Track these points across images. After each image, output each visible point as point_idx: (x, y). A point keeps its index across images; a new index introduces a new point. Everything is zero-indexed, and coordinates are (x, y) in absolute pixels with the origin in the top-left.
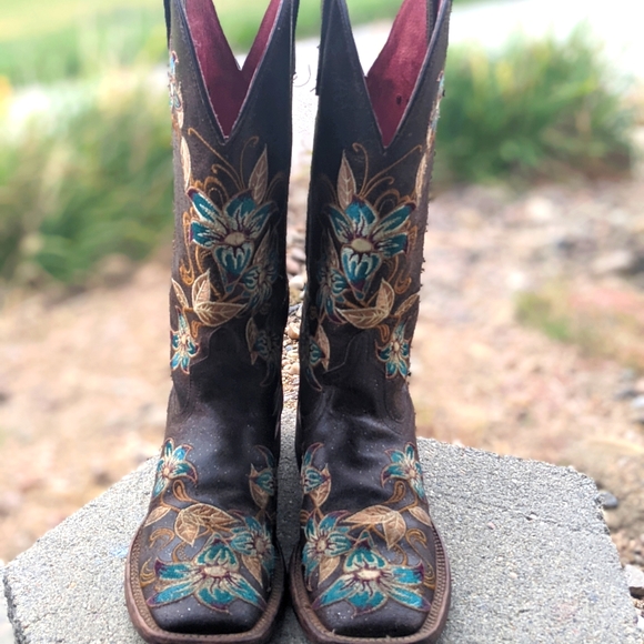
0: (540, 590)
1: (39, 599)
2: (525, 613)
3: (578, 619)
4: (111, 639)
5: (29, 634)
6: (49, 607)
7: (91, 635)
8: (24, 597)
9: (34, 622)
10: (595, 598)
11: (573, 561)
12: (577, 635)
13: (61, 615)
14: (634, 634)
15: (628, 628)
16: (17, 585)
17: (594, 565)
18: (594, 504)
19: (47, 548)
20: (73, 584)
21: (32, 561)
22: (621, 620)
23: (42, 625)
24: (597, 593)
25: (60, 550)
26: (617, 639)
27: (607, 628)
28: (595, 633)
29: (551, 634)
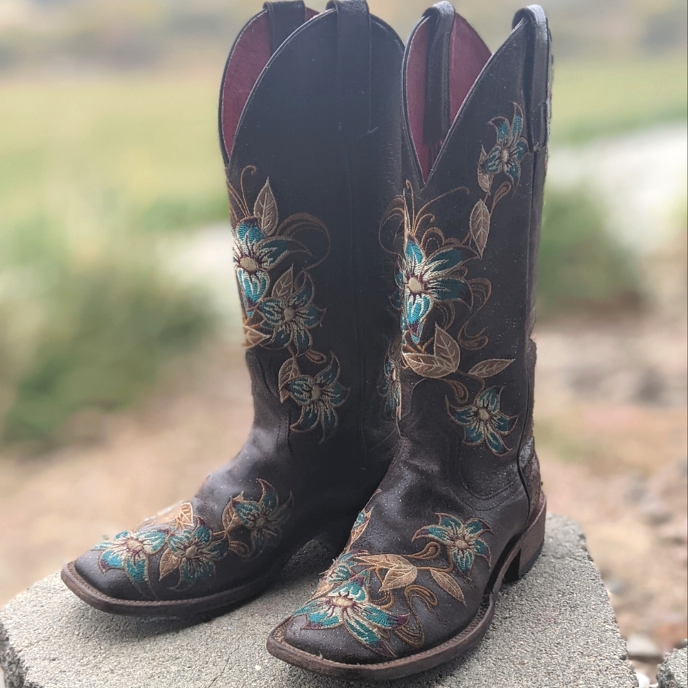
0: (523, 603)
1: (32, 631)
2: (508, 620)
3: (559, 621)
4: (104, 655)
5: (24, 655)
6: (40, 636)
7: (84, 654)
8: (16, 630)
9: (27, 647)
10: (576, 606)
11: (555, 580)
12: (557, 633)
13: (53, 641)
14: (612, 630)
15: (607, 626)
16: (9, 622)
17: (576, 583)
18: (578, 538)
19: (37, 593)
20: (64, 618)
21: (22, 604)
22: (600, 620)
23: (36, 649)
24: (578, 602)
25: (49, 595)
26: (596, 634)
27: (587, 627)
28: (575, 631)
29: (533, 633)
